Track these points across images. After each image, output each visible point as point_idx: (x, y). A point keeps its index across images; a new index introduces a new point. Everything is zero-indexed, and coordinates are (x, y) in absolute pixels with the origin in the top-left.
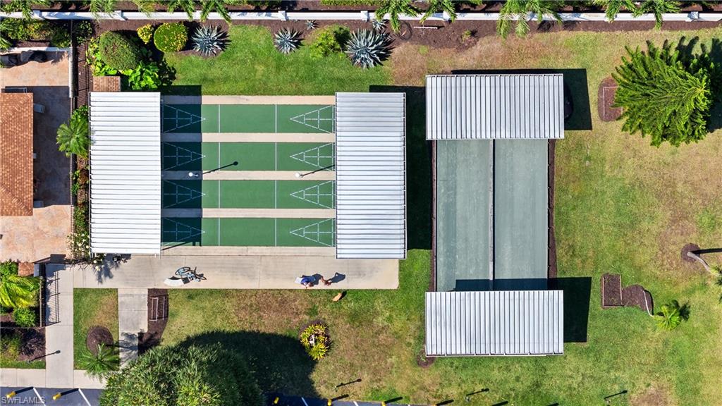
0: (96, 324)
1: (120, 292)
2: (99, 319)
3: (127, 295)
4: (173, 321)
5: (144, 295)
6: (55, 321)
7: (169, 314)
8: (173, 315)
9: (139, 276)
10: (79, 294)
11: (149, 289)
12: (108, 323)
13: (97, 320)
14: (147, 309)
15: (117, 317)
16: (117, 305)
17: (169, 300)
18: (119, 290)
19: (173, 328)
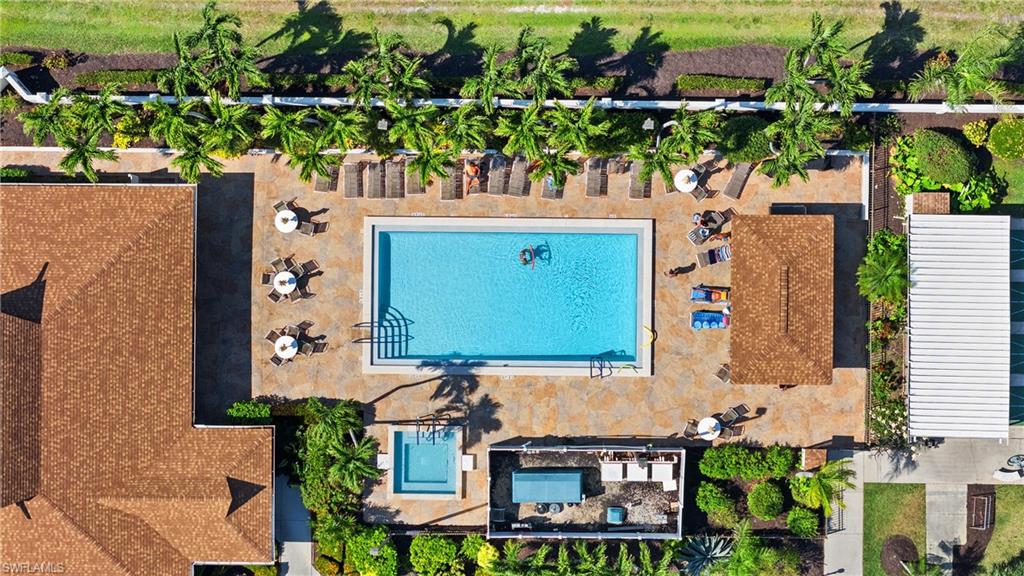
0: (894, 533)
1: (928, 488)
2: (899, 525)
3: (938, 493)
4: (1002, 529)
5: (962, 493)
6: (837, 528)
7: (997, 519)
8: (1002, 522)
9: (955, 467)
10: (872, 491)
11: (969, 485)
12: (912, 531)
13: (896, 527)
14: (966, 512)
15: (924, 524)
16: (925, 507)
17: (997, 500)
18: (927, 486)
19: (1002, 539)
